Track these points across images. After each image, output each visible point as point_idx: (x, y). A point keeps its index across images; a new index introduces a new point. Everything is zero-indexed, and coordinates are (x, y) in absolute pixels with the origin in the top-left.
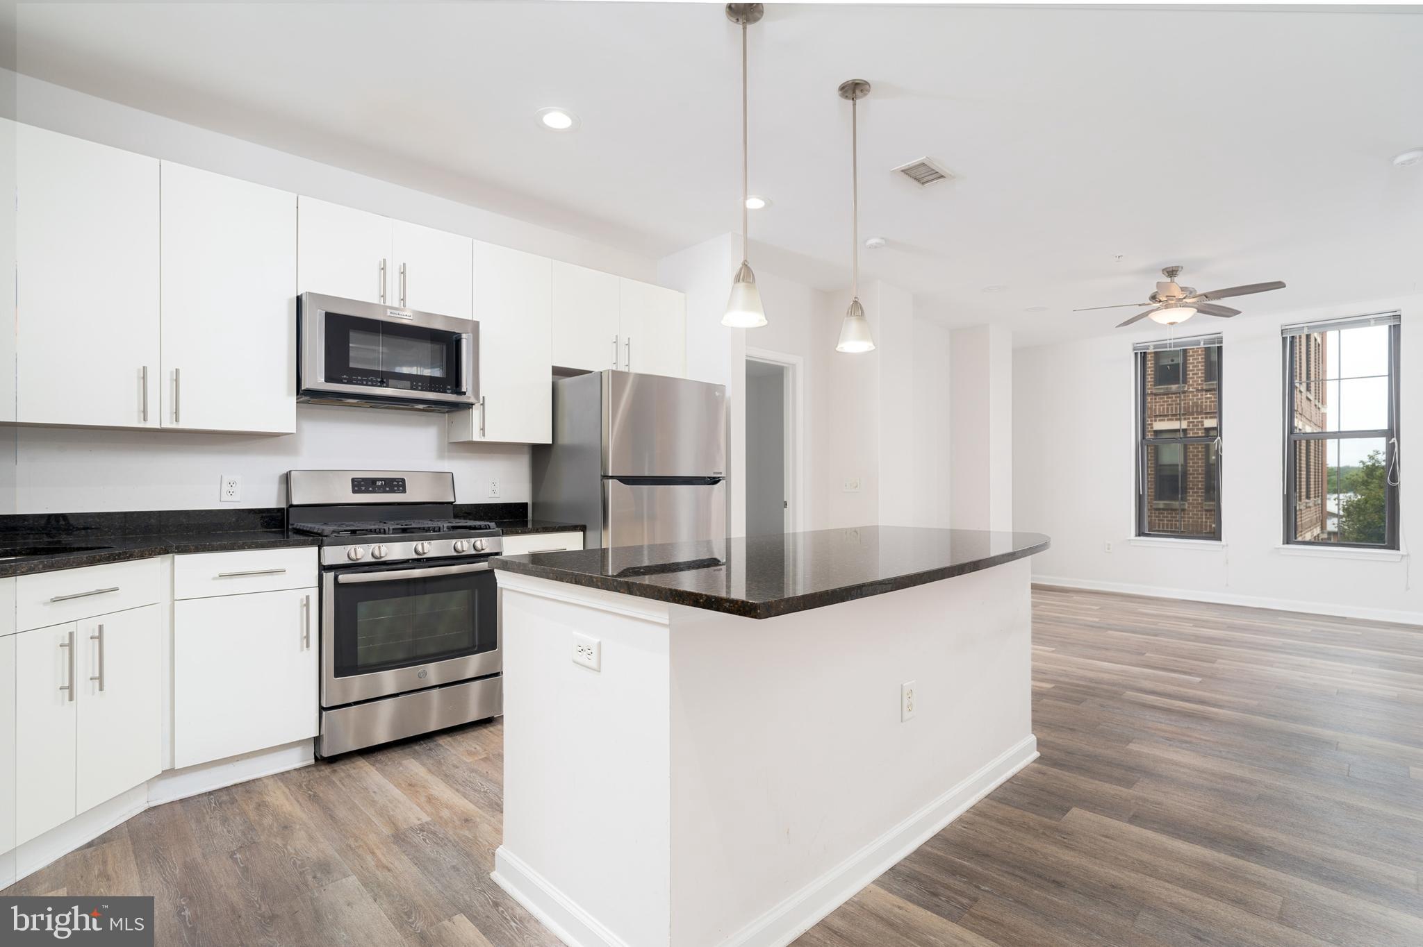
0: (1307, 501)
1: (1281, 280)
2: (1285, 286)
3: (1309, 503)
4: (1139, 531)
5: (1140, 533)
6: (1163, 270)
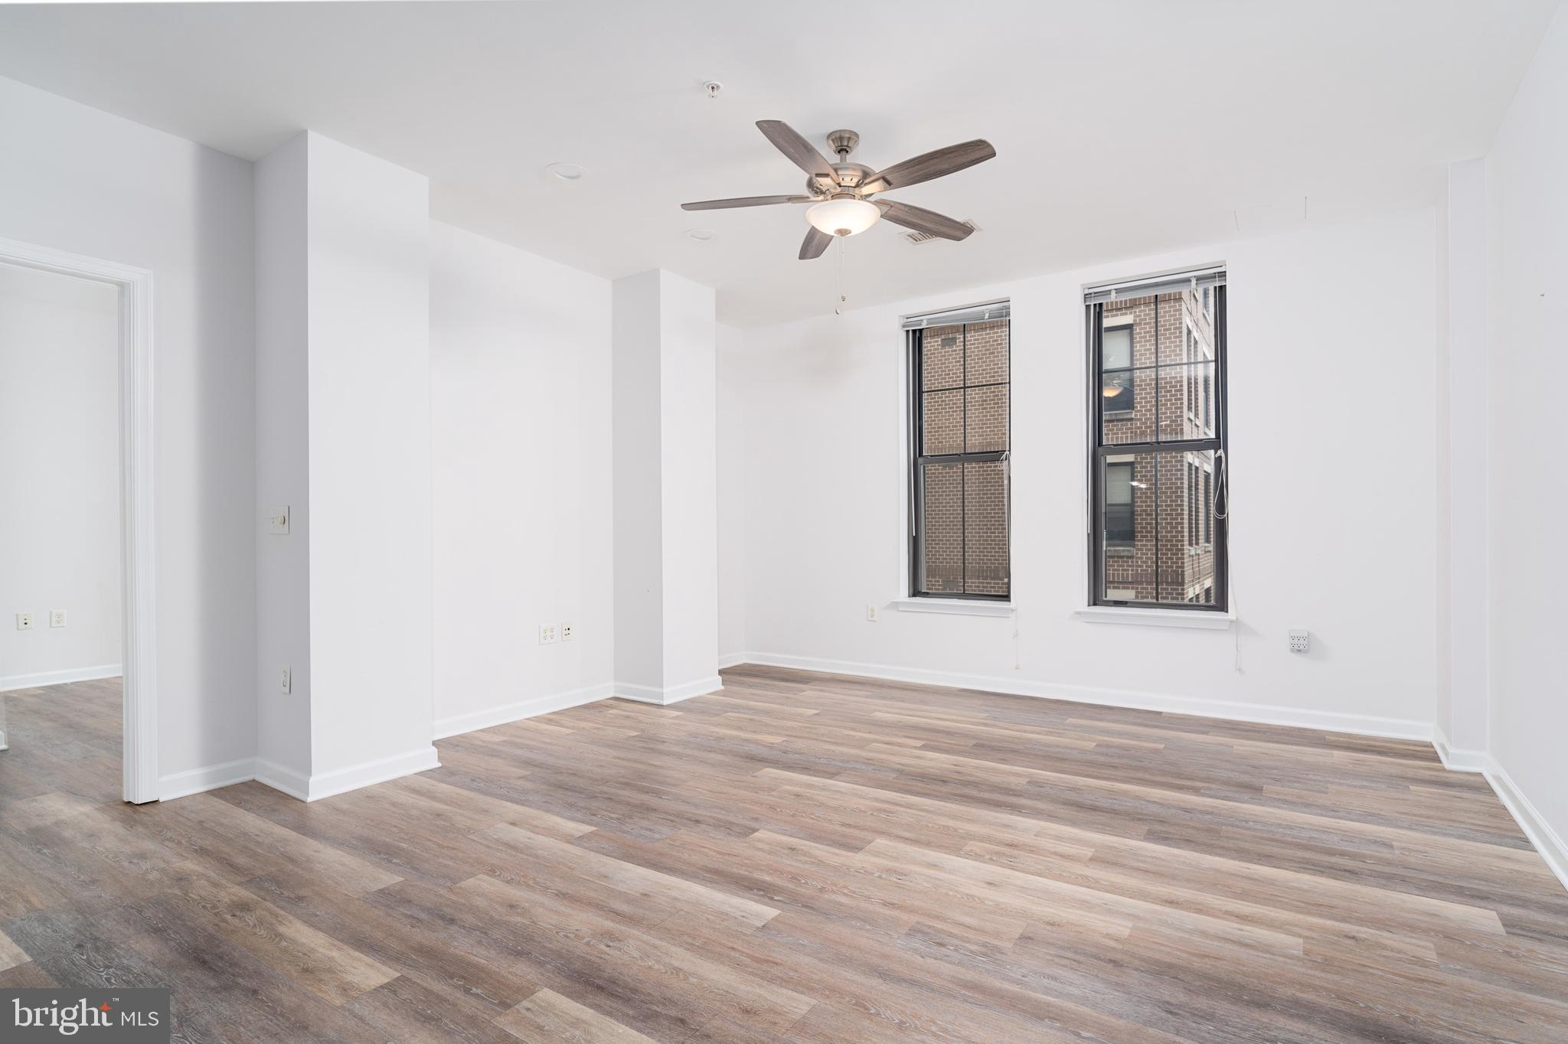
0: (1207, 545)
1: (983, 138)
2: (993, 154)
3: (1208, 547)
4: (914, 590)
5: (915, 592)
6: (829, 136)
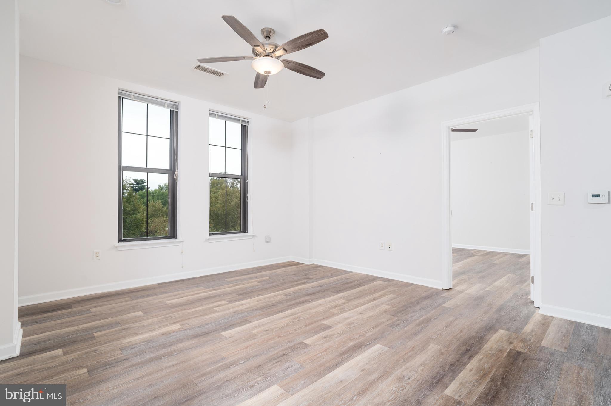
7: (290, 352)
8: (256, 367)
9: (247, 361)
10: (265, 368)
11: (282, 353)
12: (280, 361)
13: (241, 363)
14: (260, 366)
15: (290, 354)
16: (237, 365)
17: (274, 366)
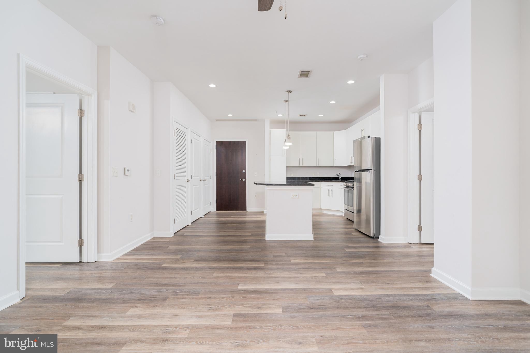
7: (305, 308)
8: (341, 308)
9: (345, 315)
10: (334, 305)
11: (312, 310)
12: (319, 305)
13: (351, 315)
14: (337, 308)
15: (305, 307)
16: (355, 315)
17: (327, 304)
